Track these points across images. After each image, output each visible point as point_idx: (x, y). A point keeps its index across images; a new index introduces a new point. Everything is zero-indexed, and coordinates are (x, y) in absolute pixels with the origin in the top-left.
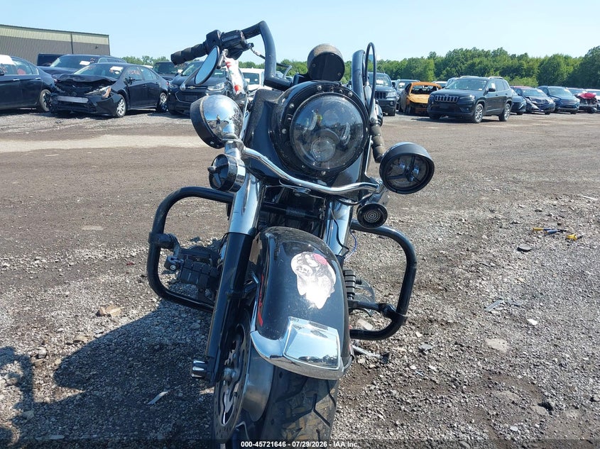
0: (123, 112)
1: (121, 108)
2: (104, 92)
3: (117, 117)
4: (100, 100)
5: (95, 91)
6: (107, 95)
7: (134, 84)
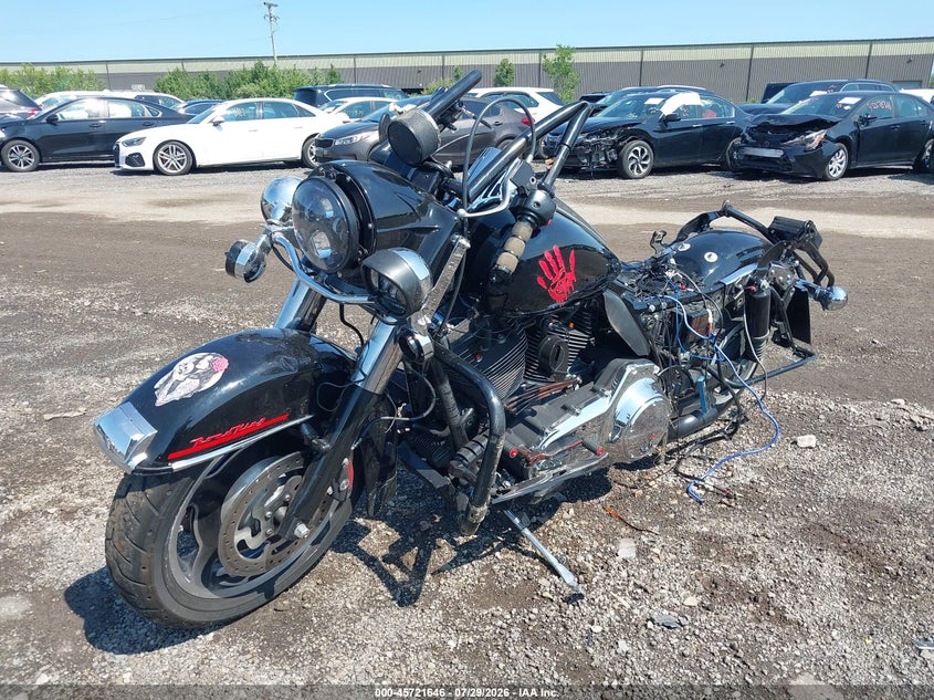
0: (839, 172)
1: (838, 164)
2: (811, 140)
3: (825, 179)
4: (801, 153)
5: (797, 139)
6: (814, 145)
7: (874, 125)
